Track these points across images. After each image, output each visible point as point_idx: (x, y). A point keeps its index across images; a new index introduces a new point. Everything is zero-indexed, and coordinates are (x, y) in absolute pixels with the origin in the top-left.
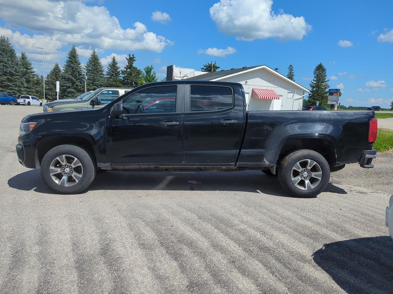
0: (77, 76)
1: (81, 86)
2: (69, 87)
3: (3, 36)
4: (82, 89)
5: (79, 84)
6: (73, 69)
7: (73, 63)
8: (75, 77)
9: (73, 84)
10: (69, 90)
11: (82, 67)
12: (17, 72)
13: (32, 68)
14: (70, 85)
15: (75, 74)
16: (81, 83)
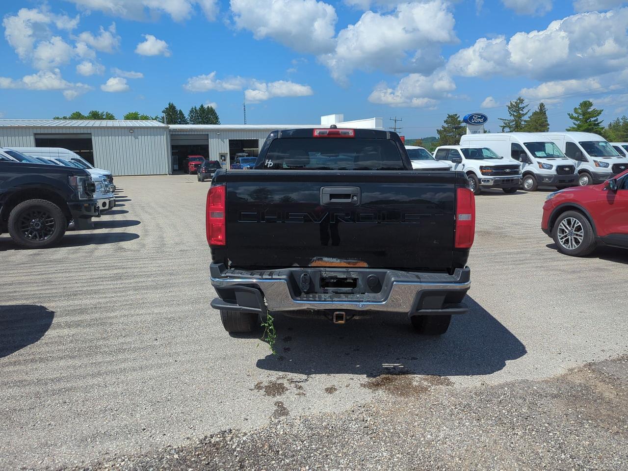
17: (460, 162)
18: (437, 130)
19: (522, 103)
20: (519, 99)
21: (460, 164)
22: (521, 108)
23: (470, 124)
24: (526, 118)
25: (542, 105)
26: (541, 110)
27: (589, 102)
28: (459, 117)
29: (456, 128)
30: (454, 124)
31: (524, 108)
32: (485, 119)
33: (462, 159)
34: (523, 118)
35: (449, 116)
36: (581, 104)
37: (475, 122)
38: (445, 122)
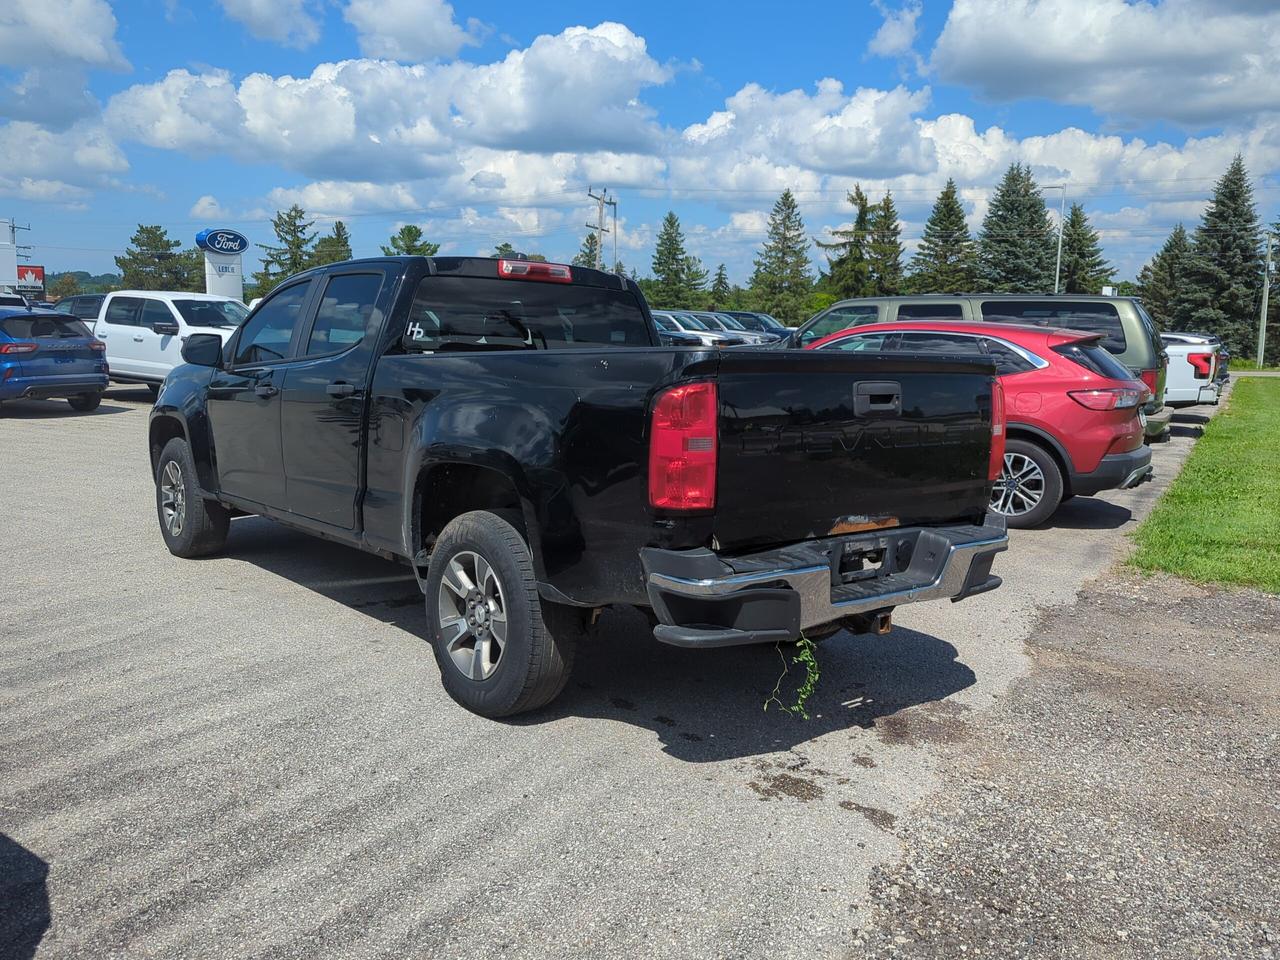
0: (1236, 263)
1: (1247, 296)
2: (1203, 304)
3: (1015, 166)
4: (1251, 308)
5: (1243, 290)
6: (1225, 241)
7: (1225, 220)
8: (1230, 268)
9: (1218, 293)
10: (1201, 313)
11: (1261, 229)
12: (1043, 269)
13: (1097, 251)
14: (1206, 295)
15: (1229, 257)
16: (1249, 285)
17: (175, 333)
18: (116, 258)
19: (300, 217)
20: (295, 209)
21: (174, 337)
22: (299, 227)
23: (213, 251)
24: (308, 248)
25: (339, 227)
26: (339, 234)
27: (416, 228)
28: (165, 233)
29: (159, 257)
30: (156, 247)
31: (304, 227)
32: (243, 244)
33: (177, 325)
34: (304, 248)
35: (142, 230)
36: (402, 232)
37: (221, 248)
38: (133, 241)
